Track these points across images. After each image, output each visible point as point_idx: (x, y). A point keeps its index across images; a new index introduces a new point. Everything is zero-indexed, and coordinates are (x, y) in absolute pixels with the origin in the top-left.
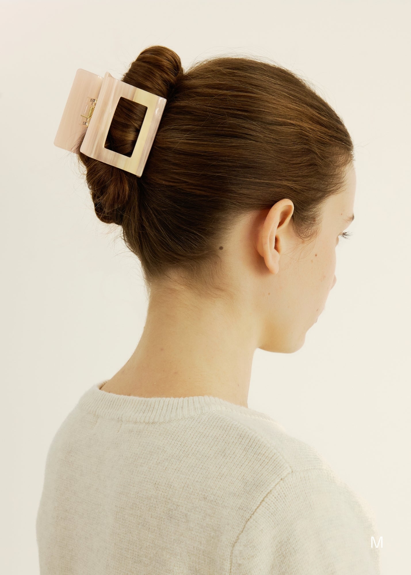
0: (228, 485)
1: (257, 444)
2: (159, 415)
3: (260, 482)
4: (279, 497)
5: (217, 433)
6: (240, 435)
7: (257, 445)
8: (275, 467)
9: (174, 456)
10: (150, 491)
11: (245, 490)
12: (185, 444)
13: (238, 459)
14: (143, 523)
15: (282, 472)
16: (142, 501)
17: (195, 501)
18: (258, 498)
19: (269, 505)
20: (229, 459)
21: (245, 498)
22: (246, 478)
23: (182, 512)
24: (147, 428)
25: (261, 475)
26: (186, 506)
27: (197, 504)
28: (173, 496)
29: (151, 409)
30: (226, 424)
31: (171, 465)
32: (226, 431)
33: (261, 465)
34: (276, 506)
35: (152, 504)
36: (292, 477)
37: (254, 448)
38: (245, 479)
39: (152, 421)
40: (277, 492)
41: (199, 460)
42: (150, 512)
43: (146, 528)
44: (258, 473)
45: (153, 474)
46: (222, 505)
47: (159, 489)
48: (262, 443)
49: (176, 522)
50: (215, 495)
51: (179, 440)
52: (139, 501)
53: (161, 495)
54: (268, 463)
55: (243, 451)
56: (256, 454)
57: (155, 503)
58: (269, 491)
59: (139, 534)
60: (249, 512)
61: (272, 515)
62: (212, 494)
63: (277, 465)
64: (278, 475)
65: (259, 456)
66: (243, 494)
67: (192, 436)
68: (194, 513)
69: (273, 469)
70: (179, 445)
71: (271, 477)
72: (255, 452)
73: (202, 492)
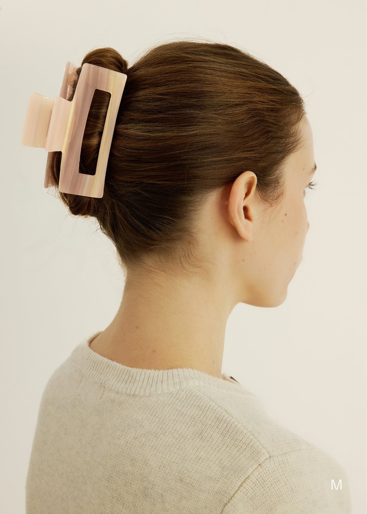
0: (205, 469)
1: (234, 429)
2: (139, 388)
3: (237, 467)
4: (257, 482)
5: (194, 413)
6: (217, 418)
7: (234, 431)
8: (252, 453)
9: (151, 432)
10: (127, 467)
11: (222, 475)
12: (163, 420)
13: (215, 443)
14: (117, 498)
15: (259, 458)
16: (119, 475)
17: (171, 482)
18: (236, 483)
19: (247, 490)
20: (207, 443)
21: (222, 482)
22: (223, 462)
23: (158, 492)
24: (128, 400)
25: (239, 461)
26: (162, 486)
27: (173, 485)
28: (149, 474)
29: (132, 381)
30: (204, 404)
31: (148, 442)
32: (203, 412)
33: (238, 451)
34: (254, 491)
35: (128, 480)
36: (269, 462)
37: (231, 434)
38: (223, 464)
39: (133, 394)
40: (255, 477)
41: (176, 439)
42: (126, 487)
43: (120, 502)
44: (236, 459)
45: (130, 449)
46: (198, 488)
47: (135, 466)
48: (239, 429)
49: (152, 502)
50: (191, 477)
51: (157, 416)
52: (115, 474)
53: (138, 471)
54: (245, 449)
55: (220, 435)
56: (234, 440)
57: (131, 479)
58: (246, 476)
59: (113, 507)
60: (226, 497)
61: (251, 500)
62: (188, 476)
63: (254, 451)
64: (256, 461)
65: (236, 442)
66: (220, 478)
67: (170, 413)
68: (170, 494)
69: (251, 455)
70: (157, 422)
71: (249, 463)
72: (232, 438)
73: (179, 474)
